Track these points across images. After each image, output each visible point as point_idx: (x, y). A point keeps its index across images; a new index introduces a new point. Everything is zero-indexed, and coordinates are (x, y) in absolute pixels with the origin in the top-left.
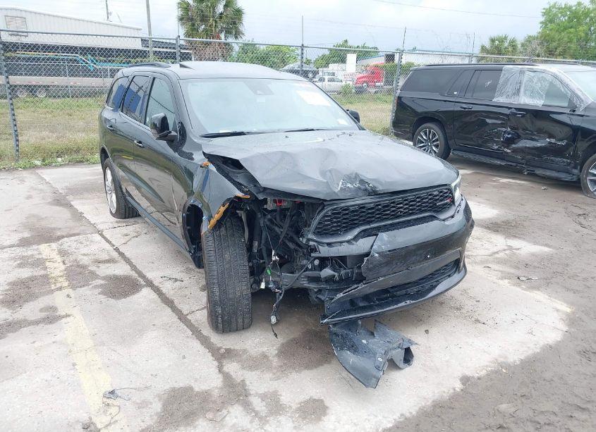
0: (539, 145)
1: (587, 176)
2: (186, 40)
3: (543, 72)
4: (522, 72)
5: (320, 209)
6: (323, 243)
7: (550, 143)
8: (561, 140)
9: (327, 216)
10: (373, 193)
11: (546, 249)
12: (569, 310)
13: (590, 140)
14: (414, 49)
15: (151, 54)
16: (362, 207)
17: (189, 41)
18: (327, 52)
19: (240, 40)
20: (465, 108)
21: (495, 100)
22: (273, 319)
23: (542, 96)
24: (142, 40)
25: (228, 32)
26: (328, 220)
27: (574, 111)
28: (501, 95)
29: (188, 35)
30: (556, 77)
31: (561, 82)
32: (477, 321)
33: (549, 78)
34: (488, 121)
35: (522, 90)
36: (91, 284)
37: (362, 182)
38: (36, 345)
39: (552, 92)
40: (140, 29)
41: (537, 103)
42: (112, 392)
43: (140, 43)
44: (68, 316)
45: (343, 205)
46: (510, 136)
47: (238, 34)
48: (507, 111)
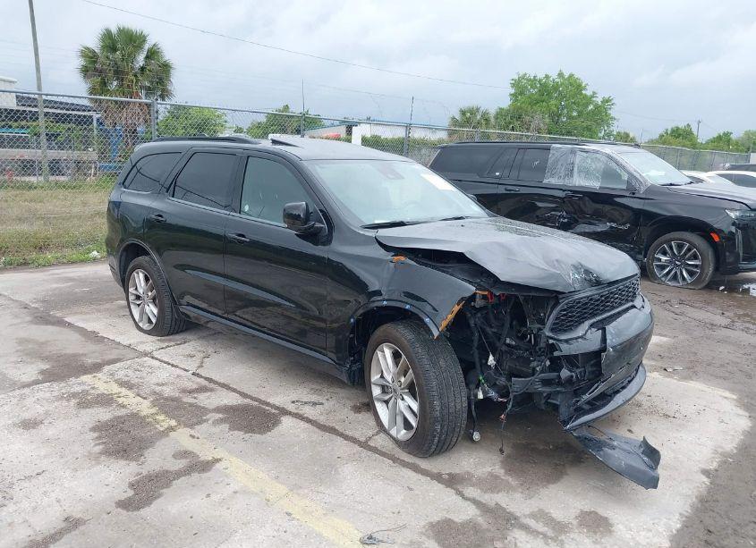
0: (599, 230)
1: (653, 262)
2: (91, 99)
3: (597, 152)
4: (573, 152)
5: (552, 303)
6: (561, 340)
7: (611, 227)
8: (624, 224)
9: (564, 310)
10: (597, 283)
11: (665, 339)
12: (735, 397)
13: (653, 224)
14: (369, 119)
15: (41, 116)
16: (590, 298)
17: (96, 101)
18: (263, 119)
19: (167, 101)
20: (510, 190)
21: (545, 181)
22: (476, 436)
23: (597, 178)
24: (17, 97)
25: (150, 91)
26: (564, 315)
27: (634, 194)
28: (552, 175)
29: (93, 91)
30: (610, 157)
31: (617, 163)
32: (667, 416)
33: (604, 159)
34: (540, 204)
35: (576, 169)
36: (207, 420)
37: (587, 272)
38: (214, 497)
39: (609, 174)
40: (13, 82)
41: (594, 184)
42: (370, 538)
43: (15, 101)
44: (218, 460)
45: (576, 297)
46: (566, 220)
47: (165, 94)
48: (561, 194)
